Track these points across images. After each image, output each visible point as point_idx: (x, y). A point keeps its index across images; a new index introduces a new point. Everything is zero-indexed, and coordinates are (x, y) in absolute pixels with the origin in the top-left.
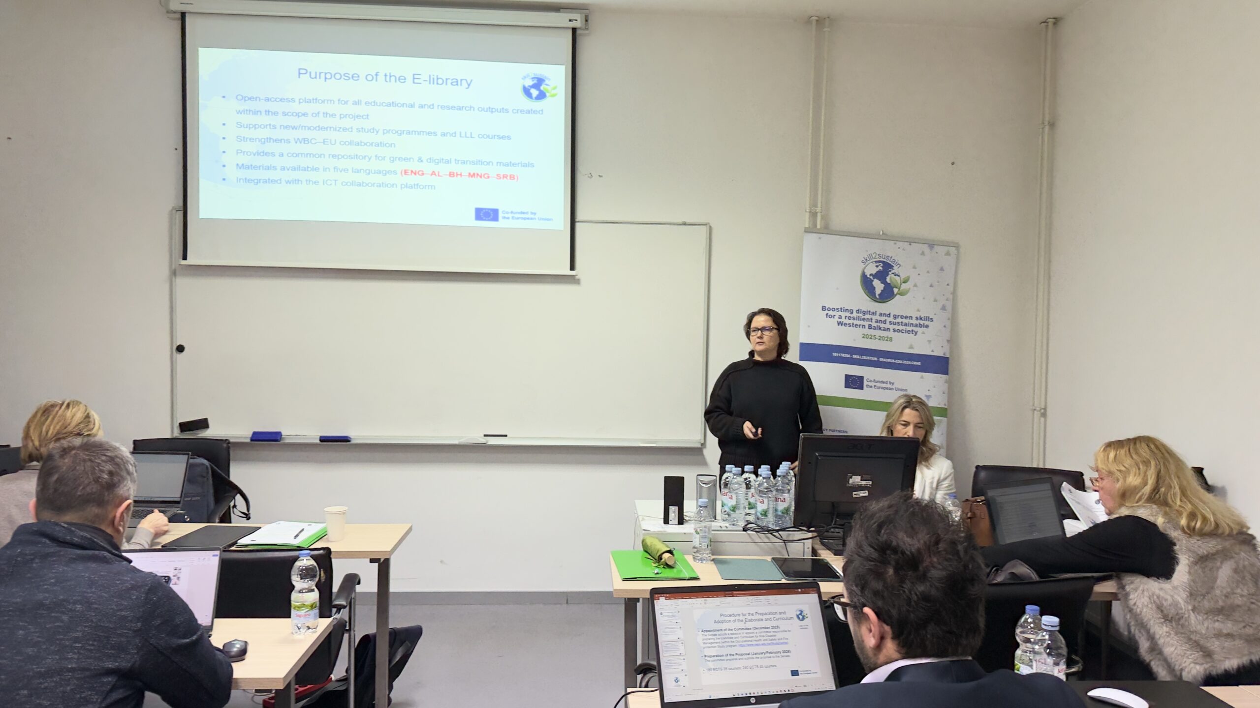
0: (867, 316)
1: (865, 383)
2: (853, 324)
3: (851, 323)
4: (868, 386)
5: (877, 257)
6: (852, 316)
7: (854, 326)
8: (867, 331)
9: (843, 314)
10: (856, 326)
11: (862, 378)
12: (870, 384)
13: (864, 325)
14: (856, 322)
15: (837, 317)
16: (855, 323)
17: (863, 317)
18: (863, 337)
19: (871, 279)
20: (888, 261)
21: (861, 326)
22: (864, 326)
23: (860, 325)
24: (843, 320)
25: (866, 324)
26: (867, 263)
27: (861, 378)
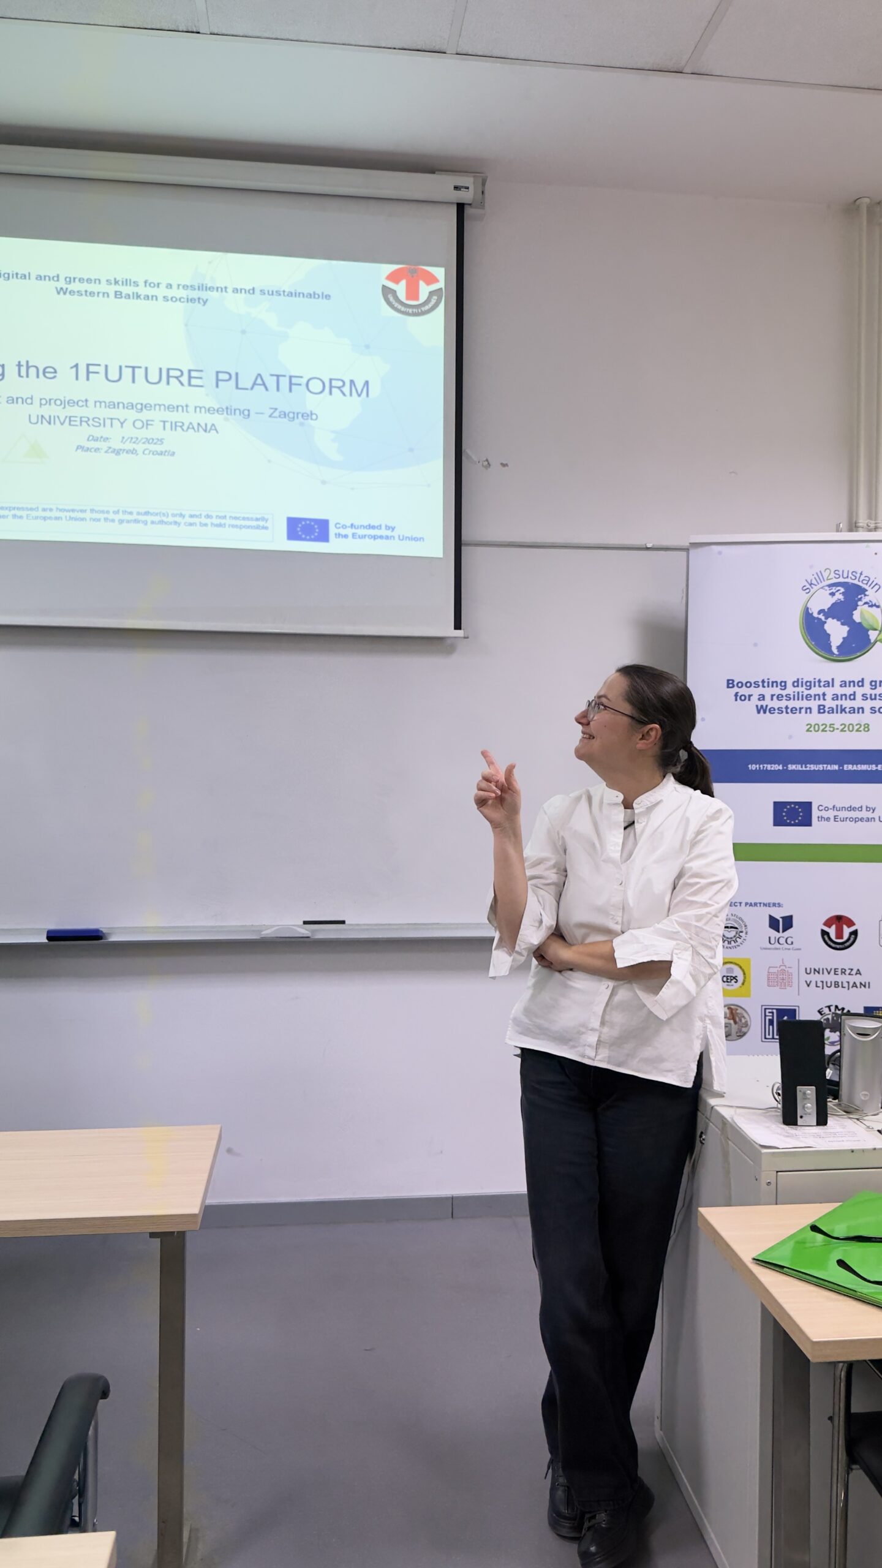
0: (814, 691)
1: (815, 813)
2: (787, 708)
3: (784, 706)
4: (820, 818)
5: (832, 575)
6: (784, 693)
7: (789, 711)
8: (815, 718)
9: (768, 692)
10: (793, 710)
11: (810, 804)
12: (825, 814)
13: (810, 708)
14: (791, 704)
15: (754, 699)
16: (790, 707)
17: (806, 692)
18: (808, 730)
19: (821, 619)
20: (856, 582)
21: (803, 711)
22: (809, 710)
23: (801, 709)
24: (768, 702)
25: (814, 704)
26: (812, 591)
27: (807, 806)
